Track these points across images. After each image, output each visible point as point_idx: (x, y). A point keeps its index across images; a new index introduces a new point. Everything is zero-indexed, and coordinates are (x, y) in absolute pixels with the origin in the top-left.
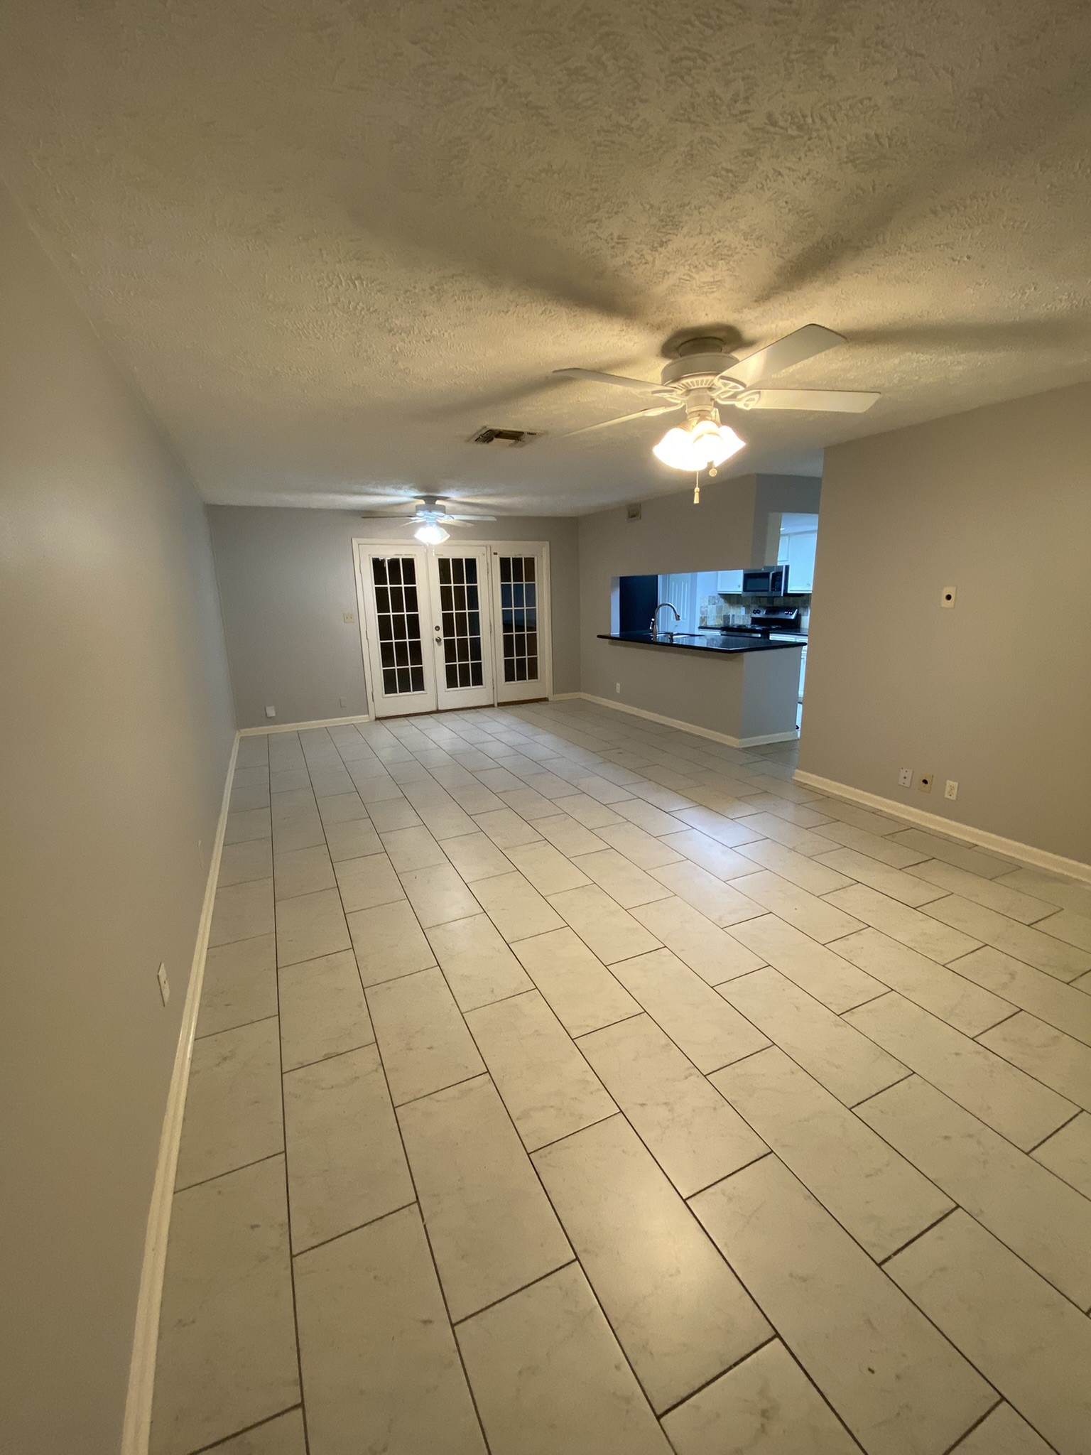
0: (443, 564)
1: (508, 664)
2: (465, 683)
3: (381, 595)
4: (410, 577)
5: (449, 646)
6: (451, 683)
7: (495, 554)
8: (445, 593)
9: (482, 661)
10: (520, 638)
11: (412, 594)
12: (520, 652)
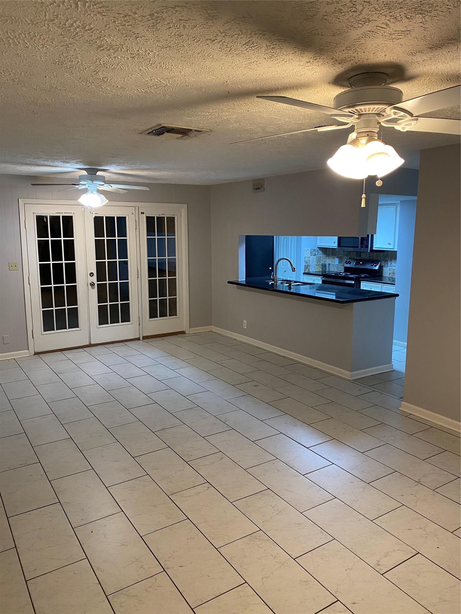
0: (98, 221)
1: (152, 304)
2: (115, 320)
3: (43, 247)
4: (69, 231)
5: (101, 289)
6: (103, 320)
7: (143, 213)
8: (99, 245)
9: (130, 302)
10: (162, 282)
11: (70, 245)
12: (163, 294)
